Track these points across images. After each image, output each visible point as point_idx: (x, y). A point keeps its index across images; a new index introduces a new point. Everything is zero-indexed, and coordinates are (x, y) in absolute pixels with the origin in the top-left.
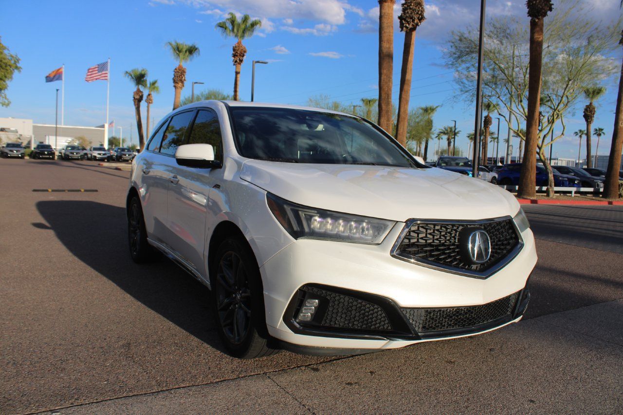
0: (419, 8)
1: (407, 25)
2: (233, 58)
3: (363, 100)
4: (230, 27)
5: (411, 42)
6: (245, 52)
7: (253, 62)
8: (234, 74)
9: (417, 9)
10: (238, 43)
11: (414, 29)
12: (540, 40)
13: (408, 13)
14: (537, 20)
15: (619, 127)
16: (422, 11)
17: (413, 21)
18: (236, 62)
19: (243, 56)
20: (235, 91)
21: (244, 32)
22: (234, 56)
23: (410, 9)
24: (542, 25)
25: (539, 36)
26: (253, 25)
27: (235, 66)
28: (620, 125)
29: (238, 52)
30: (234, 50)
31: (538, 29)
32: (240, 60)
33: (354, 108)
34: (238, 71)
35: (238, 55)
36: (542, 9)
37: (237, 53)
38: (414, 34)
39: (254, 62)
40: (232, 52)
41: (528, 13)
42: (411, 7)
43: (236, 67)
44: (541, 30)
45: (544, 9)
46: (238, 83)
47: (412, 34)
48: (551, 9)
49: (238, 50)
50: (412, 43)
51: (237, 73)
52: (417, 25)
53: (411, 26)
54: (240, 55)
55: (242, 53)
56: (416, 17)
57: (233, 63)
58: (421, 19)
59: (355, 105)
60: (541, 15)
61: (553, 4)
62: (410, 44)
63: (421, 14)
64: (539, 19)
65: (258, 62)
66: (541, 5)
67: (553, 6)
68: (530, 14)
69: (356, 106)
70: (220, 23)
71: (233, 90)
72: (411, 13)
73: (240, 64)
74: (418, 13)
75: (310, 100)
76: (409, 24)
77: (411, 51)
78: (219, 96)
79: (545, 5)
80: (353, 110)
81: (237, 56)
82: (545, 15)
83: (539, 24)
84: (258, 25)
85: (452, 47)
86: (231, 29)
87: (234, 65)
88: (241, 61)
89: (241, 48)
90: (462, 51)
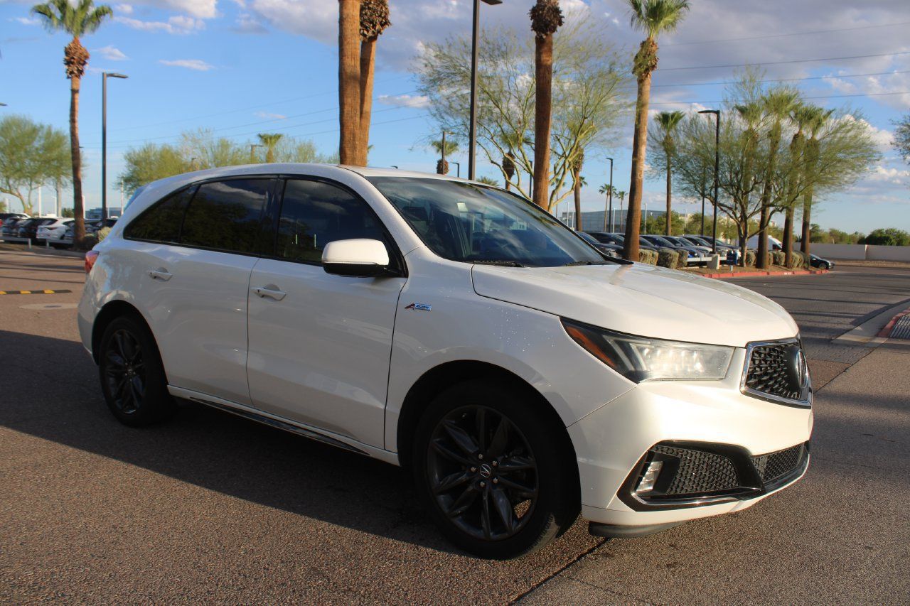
0: (382, 8)
1: (365, 32)
2: (66, 67)
3: (260, 136)
4: (58, 14)
5: (370, 56)
6: (87, 57)
7: (103, 74)
8: (69, 93)
9: (379, 9)
10: (74, 42)
11: (374, 38)
12: (549, 63)
13: (366, 14)
14: (544, 37)
15: (637, 180)
16: (385, 13)
17: (374, 26)
18: (72, 73)
19: (84, 63)
20: (73, 121)
21: (83, 25)
22: (68, 63)
23: (369, 8)
24: (552, 43)
25: (547, 59)
26: (100, 14)
27: (70, 80)
28: (638, 177)
29: (75, 57)
30: (67, 53)
31: (546, 48)
32: (78, 70)
33: (252, 150)
34: (75, 87)
35: (75, 62)
36: (550, 22)
37: (73, 58)
38: (374, 44)
39: (105, 76)
40: (64, 56)
41: (533, 26)
42: (371, 6)
43: (72, 81)
44: (550, 50)
45: (553, 23)
46: (78, 108)
47: (371, 46)
48: (560, 24)
49: (75, 53)
50: (371, 59)
51: (74, 92)
52: (379, 32)
53: (370, 34)
54: (79, 63)
55: (81, 59)
56: (378, 20)
57: (66, 75)
58: (385, 23)
59: (254, 144)
60: (550, 30)
61: (563, 17)
62: (369, 60)
63: (385, 17)
64: (547, 35)
65: (112, 75)
66: (550, 17)
67: (563, 20)
68: (535, 27)
69: (256, 146)
70: (40, 7)
71: (68, 118)
72: (371, 16)
73: (78, 76)
74: (380, 16)
75: (184, 136)
76: (368, 31)
77: (370, 70)
78: (25, 125)
79: (555, 17)
80: (250, 152)
81: (73, 63)
82: (554, 30)
83: (547, 41)
84: (107, 16)
85: (426, 66)
86: (59, 18)
87: (68, 77)
88: (81, 72)
89: (80, 51)
90: (439, 72)
